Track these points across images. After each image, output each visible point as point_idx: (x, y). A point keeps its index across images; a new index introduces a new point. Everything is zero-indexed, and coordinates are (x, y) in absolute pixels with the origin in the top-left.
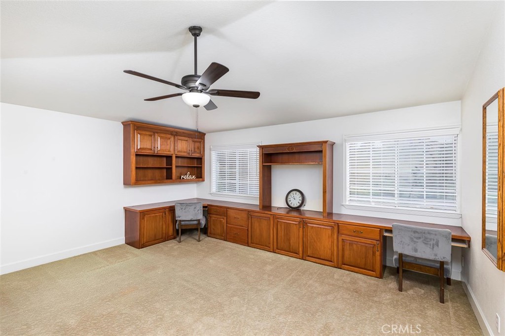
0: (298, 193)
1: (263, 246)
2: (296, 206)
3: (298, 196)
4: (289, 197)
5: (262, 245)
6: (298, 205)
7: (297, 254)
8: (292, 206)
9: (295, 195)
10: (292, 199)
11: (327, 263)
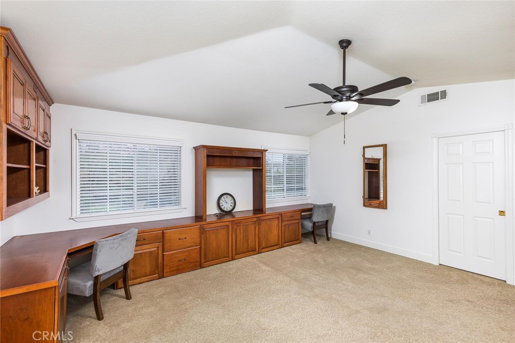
0: (229, 196)
1: (221, 258)
2: (229, 209)
3: (229, 199)
4: (221, 201)
5: (218, 259)
6: (231, 208)
7: (254, 251)
8: (225, 209)
9: (226, 199)
10: (224, 203)
11: (276, 247)
